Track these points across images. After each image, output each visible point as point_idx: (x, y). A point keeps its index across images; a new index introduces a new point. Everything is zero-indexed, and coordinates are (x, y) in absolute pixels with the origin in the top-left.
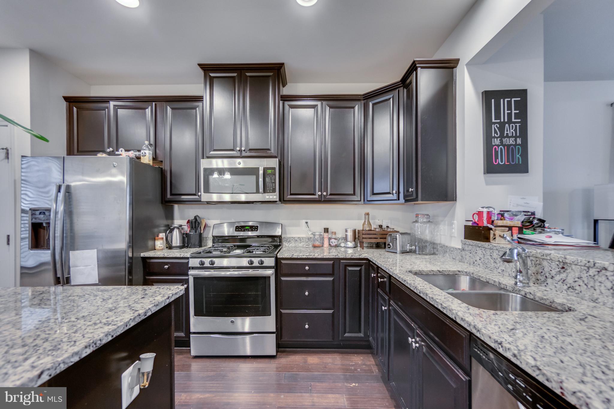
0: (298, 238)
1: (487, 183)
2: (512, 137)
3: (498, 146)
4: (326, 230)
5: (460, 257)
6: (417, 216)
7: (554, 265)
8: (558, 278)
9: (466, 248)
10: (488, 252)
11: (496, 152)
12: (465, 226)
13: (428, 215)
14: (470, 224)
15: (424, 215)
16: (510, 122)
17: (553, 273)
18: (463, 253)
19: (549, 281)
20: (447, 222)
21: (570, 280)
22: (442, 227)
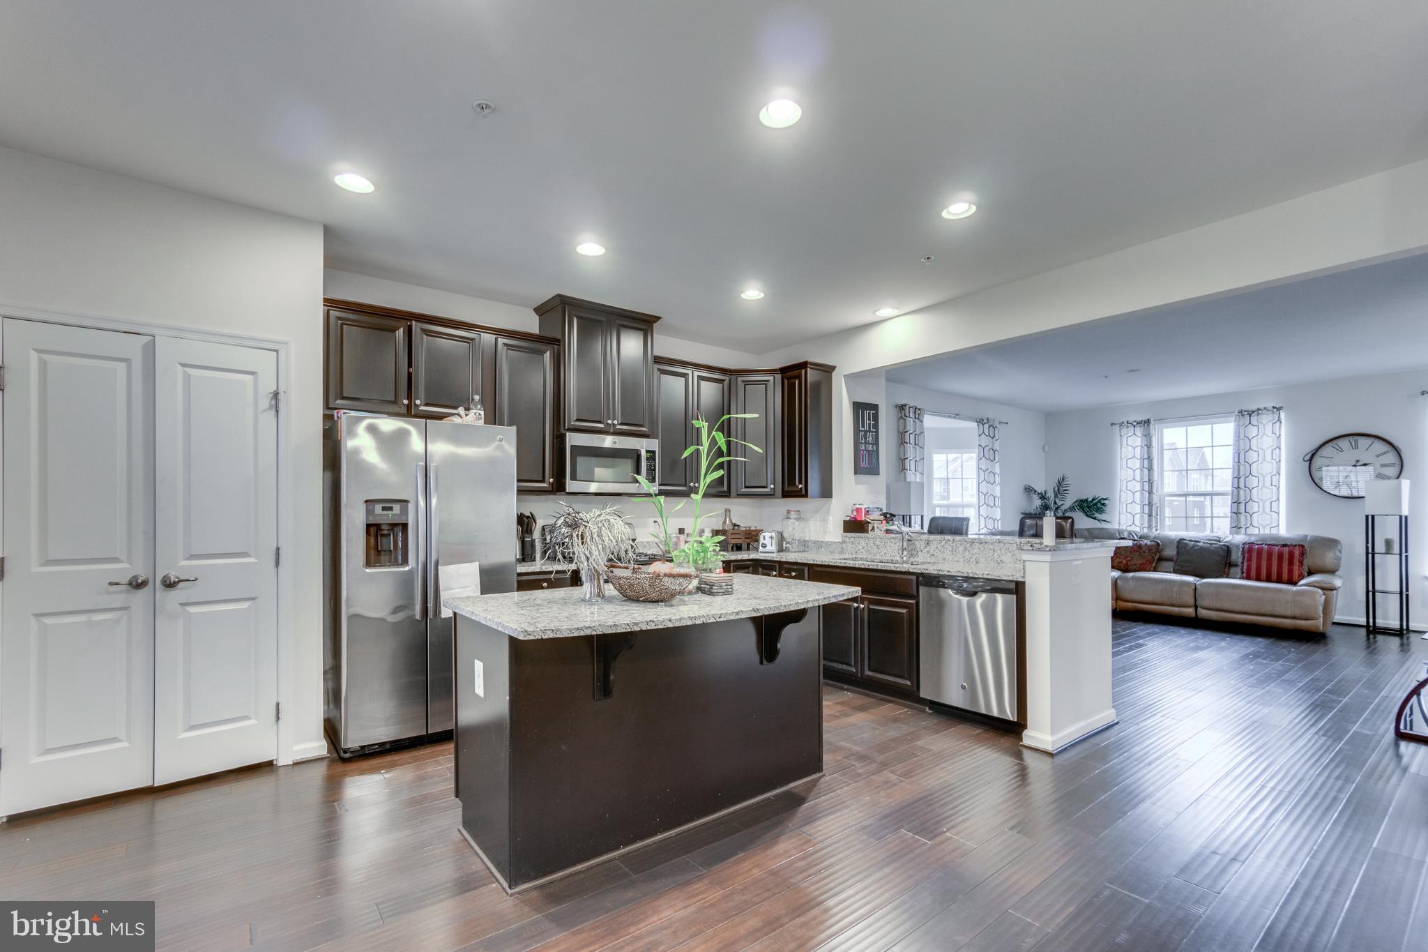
0: (648, 542)
1: (857, 483)
2: (871, 444)
3: (864, 451)
4: (681, 531)
5: (840, 549)
6: (789, 512)
7: (922, 543)
8: (925, 550)
9: (847, 540)
10: (872, 541)
11: (863, 456)
12: (844, 521)
13: (799, 511)
14: (848, 519)
15: (795, 511)
16: (870, 431)
17: (922, 548)
18: (844, 545)
19: (920, 553)
20: (818, 518)
21: (932, 551)
22: (811, 523)
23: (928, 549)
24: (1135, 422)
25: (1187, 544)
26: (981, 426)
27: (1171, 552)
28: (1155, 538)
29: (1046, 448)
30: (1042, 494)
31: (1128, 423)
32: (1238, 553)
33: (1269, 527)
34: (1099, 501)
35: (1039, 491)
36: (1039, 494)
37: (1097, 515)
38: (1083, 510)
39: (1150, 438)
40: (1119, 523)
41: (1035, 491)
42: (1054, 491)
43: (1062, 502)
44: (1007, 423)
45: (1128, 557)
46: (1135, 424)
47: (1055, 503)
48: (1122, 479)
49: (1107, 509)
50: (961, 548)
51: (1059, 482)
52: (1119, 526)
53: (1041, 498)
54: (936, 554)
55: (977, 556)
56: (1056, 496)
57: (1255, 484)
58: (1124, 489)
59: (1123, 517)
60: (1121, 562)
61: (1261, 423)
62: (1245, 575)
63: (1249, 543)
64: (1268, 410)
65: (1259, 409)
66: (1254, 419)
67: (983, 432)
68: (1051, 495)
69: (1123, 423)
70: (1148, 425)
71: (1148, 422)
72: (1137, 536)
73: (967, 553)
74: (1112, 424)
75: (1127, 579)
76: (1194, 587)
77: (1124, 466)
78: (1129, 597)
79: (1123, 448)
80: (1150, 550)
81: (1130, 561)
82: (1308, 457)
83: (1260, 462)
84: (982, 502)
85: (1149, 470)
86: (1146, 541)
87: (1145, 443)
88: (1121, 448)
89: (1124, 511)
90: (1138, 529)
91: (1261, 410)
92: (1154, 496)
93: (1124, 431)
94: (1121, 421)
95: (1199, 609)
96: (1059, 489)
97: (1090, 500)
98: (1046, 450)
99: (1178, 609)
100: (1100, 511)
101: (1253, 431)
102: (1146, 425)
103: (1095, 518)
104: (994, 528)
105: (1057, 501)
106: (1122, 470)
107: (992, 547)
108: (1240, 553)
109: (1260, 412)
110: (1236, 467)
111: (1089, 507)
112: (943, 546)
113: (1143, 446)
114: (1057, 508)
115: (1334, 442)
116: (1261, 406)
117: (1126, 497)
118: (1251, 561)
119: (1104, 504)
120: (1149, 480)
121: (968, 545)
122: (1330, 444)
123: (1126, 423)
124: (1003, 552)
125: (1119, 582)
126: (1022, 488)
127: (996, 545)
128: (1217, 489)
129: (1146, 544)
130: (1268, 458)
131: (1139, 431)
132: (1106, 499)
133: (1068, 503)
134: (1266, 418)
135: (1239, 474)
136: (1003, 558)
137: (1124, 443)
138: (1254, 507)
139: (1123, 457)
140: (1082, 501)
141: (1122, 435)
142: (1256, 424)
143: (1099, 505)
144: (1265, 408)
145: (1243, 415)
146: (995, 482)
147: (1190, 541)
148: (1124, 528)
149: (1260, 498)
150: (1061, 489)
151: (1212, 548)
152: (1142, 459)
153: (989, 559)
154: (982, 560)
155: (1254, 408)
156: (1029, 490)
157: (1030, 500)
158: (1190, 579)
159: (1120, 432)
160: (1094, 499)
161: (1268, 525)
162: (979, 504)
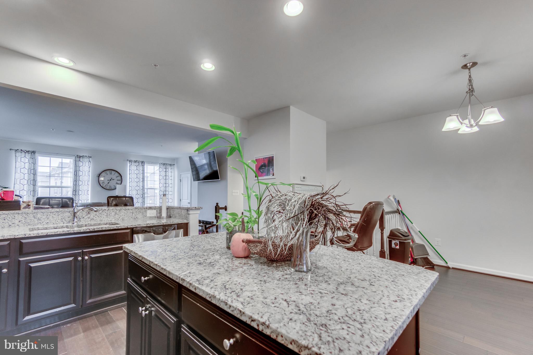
23: (89, 216)
31: (21, 150)
33: (86, 200)
39: (34, 159)
46: (25, 152)
48: (16, 178)
50: (113, 214)
54: (95, 218)
55: (123, 216)
57: (81, 184)
58: (18, 183)
61: (84, 161)
65: (83, 156)
66: (81, 159)
69: (18, 150)
70: (34, 153)
73: (117, 215)
82: (98, 176)
83: (83, 175)
85: (34, 175)
88: (16, 163)
92: (37, 187)
93: (19, 154)
101: (81, 164)
102: (32, 153)
106: (17, 173)
107: (132, 211)
112: (101, 213)
113: (30, 163)
115: (106, 171)
120: (34, 179)
121: (118, 211)
122: (104, 172)
124: (138, 213)
127: (134, 210)
128: (64, 185)
130: (87, 174)
131: (28, 156)
134: (86, 160)
135: (76, 180)
136: (137, 216)
137: (19, 160)
138: (80, 193)
139: (17, 167)
142: (82, 161)
144: (86, 156)
145: (78, 157)
149: (82, 189)
152: (30, 169)
153: (130, 217)
154: (126, 218)
155: (82, 155)
159: (16, 154)
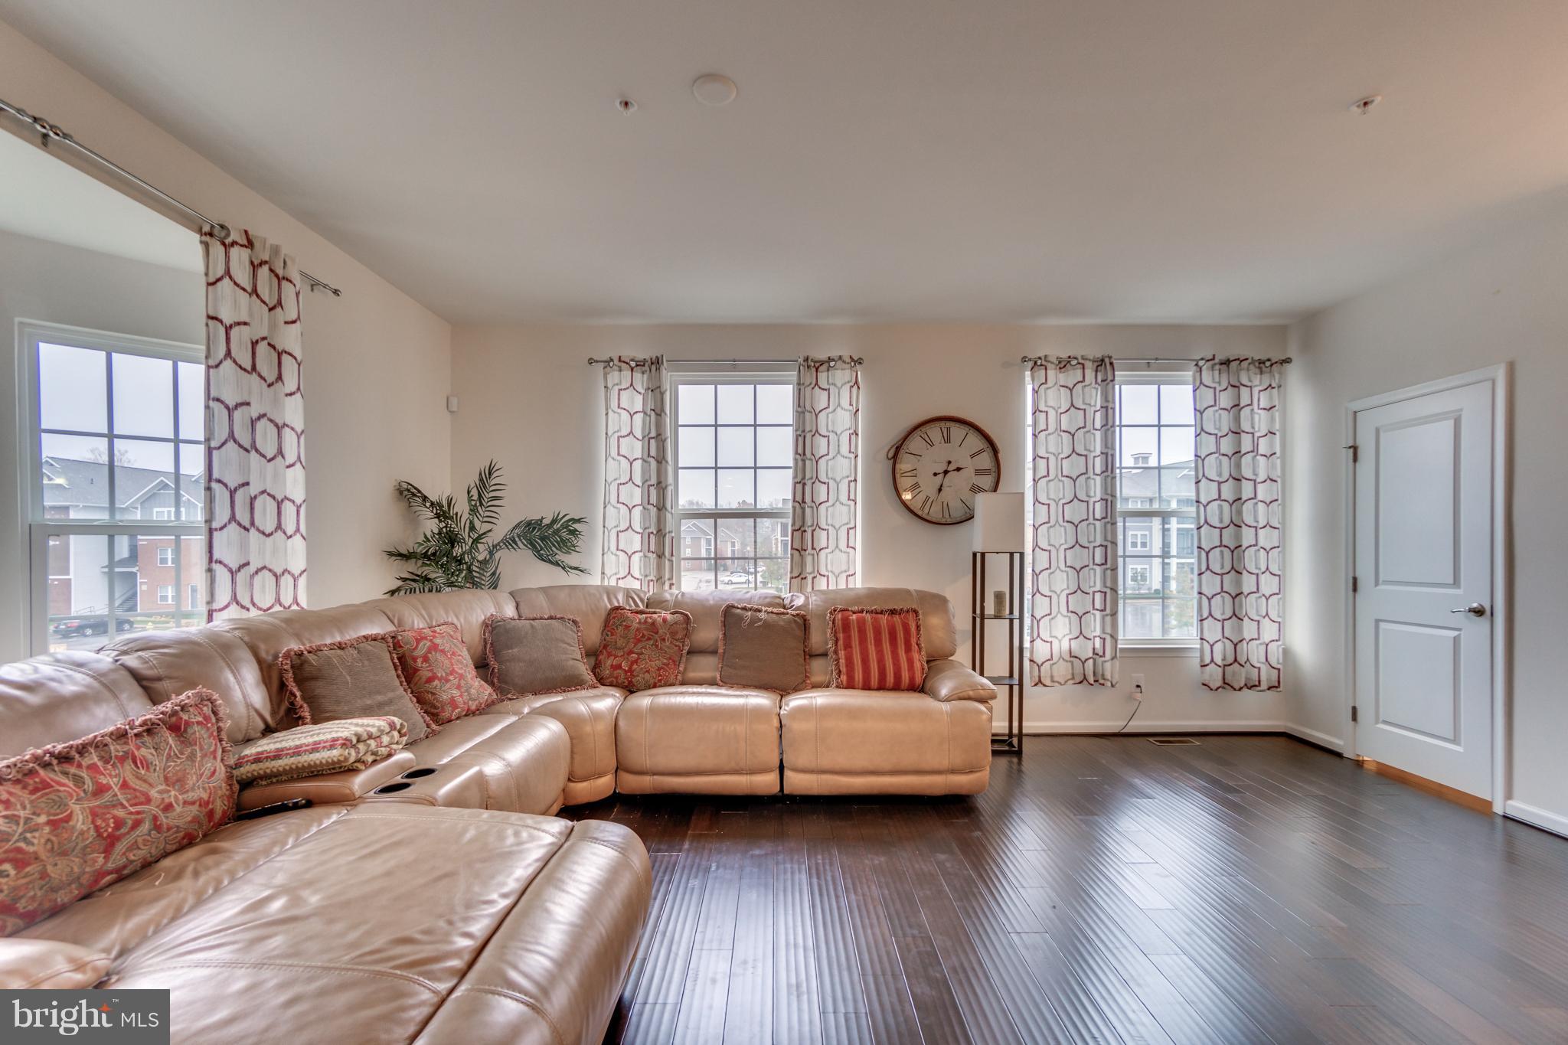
24: (632, 360)
25: (741, 618)
26: (217, 250)
27: (709, 634)
28: (677, 603)
29: (454, 401)
30: (440, 506)
31: (620, 360)
32: (826, 633)
33: (844, 575)
34: (566, 526)
35: (434, 498)
36: (432, 504)
37: (561, 557)
38: (531, 544)
39: (662, 394)
40: (603, 573)
41: (425, 498)
42: (470, 499)
43: (486, 527)
44: (336, 292)
45: (631, 652)
46: (633, 364)
47: (472, 528)
48: (609, 480)
49: (580, 543)
51: (481, 480)
52: (603, 579)
53: (438, 516)
56: (473, 511)
57: (823, 498)
58: (613, 499)
59: (610, 559)
60: (619, 667)
61: (834, 385)
62: (844, 678)
63: (842, 610)
64: (844, 362)
65: (830, 359)
66: (822, 376)
67: (228, 273)
68: (462, 507)
69: (612, 360)
70: (658, 369)
71: (657, 362)
72: (642, 600)
74: (591, 361)
75: (638, 715)
76: (776, 723)
77: (614, 452)
78: (648, 763)
79: (611, 413)
80: (673, 634)
81: (636, 661)
82: (891, 454)
83: (831, 456)
84: (222, 515)
85: (659, 462)
86: (664, 614)
87: (650, 405)
88: (607, 414)
89: (613, 548)
90: (636, 585)
91: (833, 360)
92: (669, 516)
93: (614, 377)
94: (606, 358)
95: (788, 773)
96: (480, 495)
97: (546, 522)
98: (455, 409)
99: (748, 778)
100: (567, 546)
101: (820, 399)
102: (653, 368)
103: (557, 564)
104: (278, 601)
105: (477, 524)
106: (610, 460)
108: (829, 631)
109: (832, 364)
110: (800, 463)
111: (543, 539)
113: (648, 412)
114: (476, 541)
115: (923, 429)
116: (834, 354)
117: (616, 516)
118: (851, 647)
119: (574, 532)
120: (659, 483)
122: (919, 432)
123: (616, 362)
125: (622, 723)
126: (389, 487)
128: (763, 504)
129: (665, 620)
130: (845, 448)
131: (641, 380)
132: (579, 521)
133: (501, 530)
134: (841, 376)
135: (804, 478)
137: (614, 404)
138: (822, 539)
139: (610, 434)
140: (529, 524)
141: (610, 385)
142: (825, 386)
143: (564, 534)
144: (840, 359)
145: (809, 367)
146: (280, 453)
147: (744, 609)
148: (613, 583)
150: (487, 495)
151: (782, 623)
152: (647, 438)
155: (824, 356)
156: (408, 494)
157: (412, 519)
158: (759, 700)
159: (606, 379)
160: (554, 521)
161: (842, 572)
162: (208, 521)
